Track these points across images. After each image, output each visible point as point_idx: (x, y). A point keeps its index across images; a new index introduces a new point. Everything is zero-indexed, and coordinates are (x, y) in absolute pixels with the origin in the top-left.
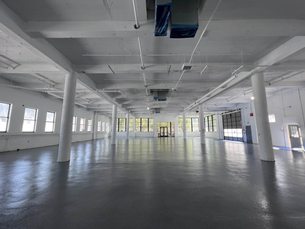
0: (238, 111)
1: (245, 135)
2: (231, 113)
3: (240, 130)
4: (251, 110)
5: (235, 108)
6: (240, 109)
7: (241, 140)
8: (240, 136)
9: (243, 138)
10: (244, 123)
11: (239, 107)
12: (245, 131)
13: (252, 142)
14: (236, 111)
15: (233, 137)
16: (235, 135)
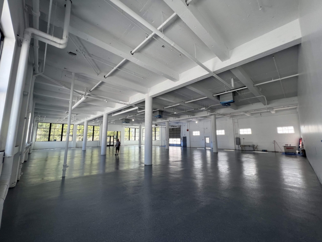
0: (179, 127)
1: (182, 142)
2: (173, 127)
3: (179, 140)
4: (188, 127)
5: (177, 125)
6: (180, 126)
7: (180, 145)
8: (179, 143)
9: (181, 144)
10: (182, 135)
11: (179, 124)
12: (182, 140)
13: (186, 146)
14: (177, 127)
15: (173, 144)
16: (175, 143)
